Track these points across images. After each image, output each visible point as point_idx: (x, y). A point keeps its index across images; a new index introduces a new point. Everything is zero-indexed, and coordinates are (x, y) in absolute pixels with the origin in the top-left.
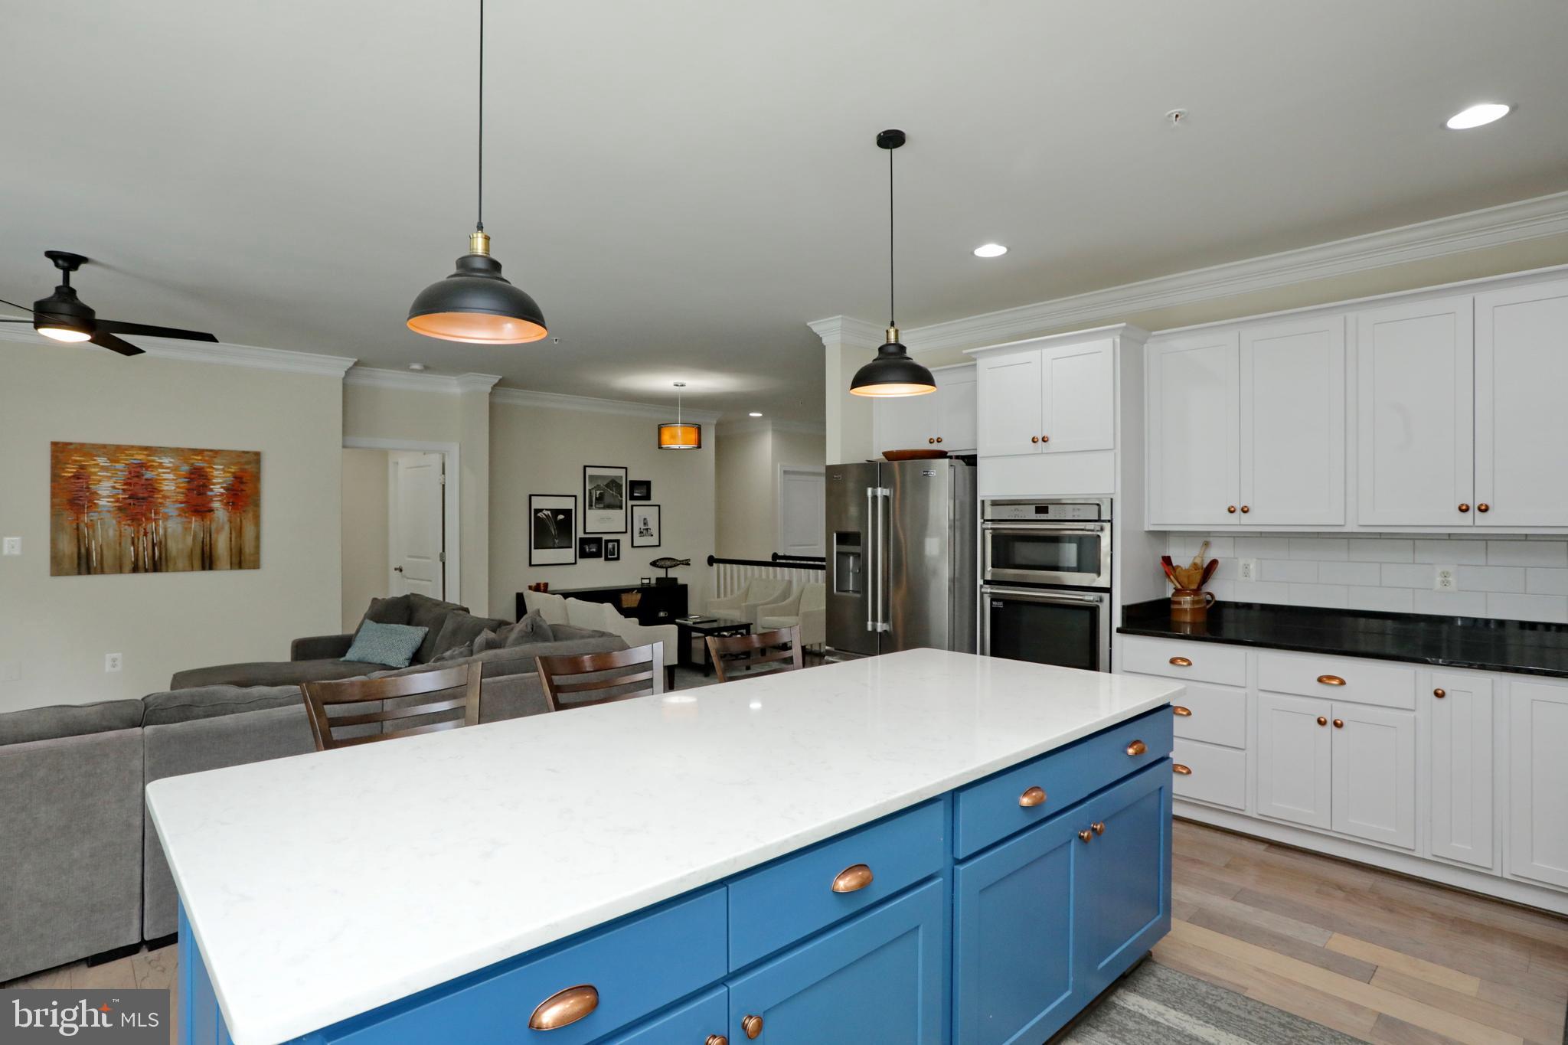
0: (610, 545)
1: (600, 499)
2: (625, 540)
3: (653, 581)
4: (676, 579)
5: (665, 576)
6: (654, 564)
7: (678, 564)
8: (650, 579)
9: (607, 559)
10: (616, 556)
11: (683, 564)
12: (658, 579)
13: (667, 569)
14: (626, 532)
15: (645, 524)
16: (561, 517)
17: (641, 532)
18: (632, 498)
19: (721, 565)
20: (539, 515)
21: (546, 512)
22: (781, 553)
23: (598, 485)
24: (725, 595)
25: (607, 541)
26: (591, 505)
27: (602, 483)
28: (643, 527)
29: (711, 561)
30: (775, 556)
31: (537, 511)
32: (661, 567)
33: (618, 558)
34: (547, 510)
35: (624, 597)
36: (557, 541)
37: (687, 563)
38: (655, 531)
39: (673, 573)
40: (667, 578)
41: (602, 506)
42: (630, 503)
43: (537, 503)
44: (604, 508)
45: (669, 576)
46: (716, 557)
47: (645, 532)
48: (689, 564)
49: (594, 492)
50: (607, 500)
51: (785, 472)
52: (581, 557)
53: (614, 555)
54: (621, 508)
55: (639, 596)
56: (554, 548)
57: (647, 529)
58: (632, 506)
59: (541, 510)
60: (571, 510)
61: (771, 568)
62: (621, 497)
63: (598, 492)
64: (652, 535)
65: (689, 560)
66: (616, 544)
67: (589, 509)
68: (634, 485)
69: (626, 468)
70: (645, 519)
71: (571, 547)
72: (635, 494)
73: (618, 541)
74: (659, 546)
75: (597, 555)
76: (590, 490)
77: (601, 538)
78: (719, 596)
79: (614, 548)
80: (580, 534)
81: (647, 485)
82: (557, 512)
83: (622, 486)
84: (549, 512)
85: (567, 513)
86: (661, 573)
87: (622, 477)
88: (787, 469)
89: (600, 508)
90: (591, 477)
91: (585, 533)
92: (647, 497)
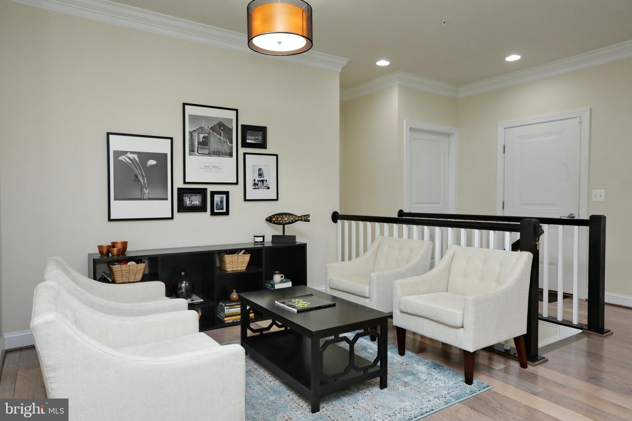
0: (217, 198)
1: (204, 143)
2: (236, 193)
3: (268, 240)
4: (294, 237)
5: (282, 234)
6: (269, 220)
7: (296, 221)
8: (263, 237)
9: (213, 214)
10: (224, 211)
11: (301, 220)
12: (274, 237)
13: (284, 225)
14: (237, 183)
15: (260, 175)
16: (152, 162)
17: (255, 184)
18: (245, 145)
19: (346, 222)
20: (120, 158)
21: (131, 156)
22: (406, 211)
23: (201, 128)
24: (350, 259)
25: (213, 193)
26: (192, 151)
27: (207, 126)
28: (257, 178)
29: (336, 217)
30: (401, 213)
31: (118, 154)
32: (280, 224)
33: (227, 213)
34: (131, 153)
35: (228, 258)
36: (146, 191)
37: (306, 218)
38: (272, 183)
39: (290, 230)
40: (284, 236)
41: (207, 151)
42: (242, 150)
43: (117, 143)
44: (209, 154)
45: (286, 234)
46: (340, 214)
47: (260, 183)
48: (309, 221)
49: (195, 135)
50: (214, 144)
51: (411, 129)
52: (179, 210)
53: (222, 209)
54: (231, 155)
55: (247, 257)
56: (144, 199)
57: (263, 181)
58: (245, 154)
59: (124, 153)
60: (166, 155)
61: (395, 225)
62: (231, 143)
63: (202, 136)
64: (268, 188)
65: (308, 216)
66: (224, 196)
67: (190, 154)
68: (246, 129)
69: (237, 110)
70: (260, 169)
71: (167, 199)
72: (248, 141)
73: (227, 193)
74: (277, 199)
75: (201, 208)
76: (191, 133)
77: (205, 190)
78: (343, 260)
79: (222, 202)
80: (179, 184)
81: (263, 130)
82: (144, 156)
83: (231, 130)
84: (136, 156)
85: (161, 157)
86: (277, 231)
87: (232, 120)
88: (412, 126)
89: (203, 154)
90: (192, 117)
91: (185, 182)
92: (263, 145)
